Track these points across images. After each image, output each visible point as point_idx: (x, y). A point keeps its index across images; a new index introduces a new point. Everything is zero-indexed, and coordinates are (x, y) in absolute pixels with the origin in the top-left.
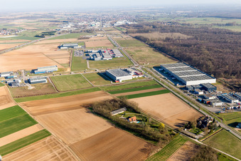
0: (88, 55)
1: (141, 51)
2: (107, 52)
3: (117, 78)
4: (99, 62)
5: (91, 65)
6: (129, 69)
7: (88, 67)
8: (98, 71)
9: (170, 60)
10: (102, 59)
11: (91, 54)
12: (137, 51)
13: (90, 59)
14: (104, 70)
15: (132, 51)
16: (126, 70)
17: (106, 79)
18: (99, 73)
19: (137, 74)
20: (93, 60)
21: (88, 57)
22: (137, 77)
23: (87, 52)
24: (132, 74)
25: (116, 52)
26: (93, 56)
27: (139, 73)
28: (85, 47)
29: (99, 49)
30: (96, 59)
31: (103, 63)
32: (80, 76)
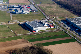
0: (11, 9)
1: (50, 7)
2: (25, 8)
3: (34, 29)
4: (19, 15)
5: (14, 18)
6: (43, 22)
7: (12, 19)
8: (19, 22)
9: (73, 15)
10: (22, 13)
11: (13, 9)
12: (48, 7)
13: (13, 13)
14: (23, 22)
15: (44, 7)
16: (40, 22)
17: (26, 29)
18: (19, 24)
19: (49, 26)
20: (15, 13)
21: (11, 11)
22: (49, 28)
23: (10, 7)
24: (46, 24)
25: (32, 7)
26: (15, 10)
28: (8, 3)
29: (20, 5)
30: (17, 13)
31: (23, 16)
32: (5, 26)
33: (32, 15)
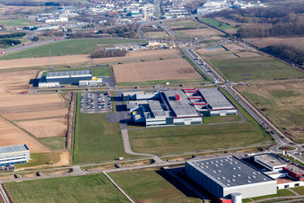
0: (124, 108)
1: (290, 94)
2: (183, 99)
3: (227, 191)
4: (158, 131)
5: (139, 143)
6: (263, 159)
7: (128, 150)
8: (160, 162)
10: (169, 121)
11: (133, 106)
12: (279, 94)
13: (131, 122)
14: (177, 161)
15: (263, 94)
16: (250, 162)
17: (189, 194)
18: (162, 172)
19: (290, 175)
20: (142, 123)
21: (125, 116)
22: (292, 184)
23: (121, 98)
24: (276, 169)
25: (213, 97)
26: (140, 111)
27: (295, 170)
28: (112, 81)
29: (159, 88)
30: (149, 121)
31: (175, 134)
33: (215, 132)
